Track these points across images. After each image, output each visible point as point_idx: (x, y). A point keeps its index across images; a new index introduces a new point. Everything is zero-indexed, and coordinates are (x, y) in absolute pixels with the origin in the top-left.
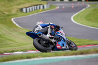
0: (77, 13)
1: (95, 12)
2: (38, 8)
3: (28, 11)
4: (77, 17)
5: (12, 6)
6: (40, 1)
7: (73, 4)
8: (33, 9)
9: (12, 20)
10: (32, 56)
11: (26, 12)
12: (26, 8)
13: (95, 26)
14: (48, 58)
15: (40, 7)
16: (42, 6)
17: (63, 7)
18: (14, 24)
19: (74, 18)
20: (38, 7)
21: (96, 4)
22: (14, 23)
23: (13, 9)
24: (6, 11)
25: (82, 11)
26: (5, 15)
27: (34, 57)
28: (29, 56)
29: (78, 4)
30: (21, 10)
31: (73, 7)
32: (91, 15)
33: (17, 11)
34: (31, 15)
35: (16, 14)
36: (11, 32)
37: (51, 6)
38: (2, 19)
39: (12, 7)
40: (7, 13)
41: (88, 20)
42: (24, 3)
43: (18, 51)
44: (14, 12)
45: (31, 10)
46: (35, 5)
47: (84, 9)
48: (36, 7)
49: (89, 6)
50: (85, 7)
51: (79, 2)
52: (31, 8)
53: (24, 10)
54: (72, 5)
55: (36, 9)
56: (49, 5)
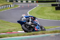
0: (31, 10)
1: (42, 9)
2: (7, 7)
4: (31, 12)
6: (8, 2)
7: (28, 4)
8: (4, 7)
10: (3, 36)
11: (0, 9)
13: (42, 17)
14: (13, 37)
15: (8, 6)
16: (9, 6)
17: (23, 6)
19: (29, 13)
20: (7, 6)
21: (42, 4)
25: (34, 8)
27: (4, 37)
29: (32, 4)
31: (28, 6)
37: (15, 5)
41: (38, 14)
45: (3, 8)
46: (5, 5)
47: (35, 7)
48: (6, 6)
49: (38, 5)
50: (36, 6)
52: (3, 6)
54: (28, 5)
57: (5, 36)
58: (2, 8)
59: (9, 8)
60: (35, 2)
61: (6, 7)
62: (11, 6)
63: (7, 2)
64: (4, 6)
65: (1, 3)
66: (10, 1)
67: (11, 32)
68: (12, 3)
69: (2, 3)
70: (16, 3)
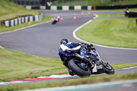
0: (81, 27)
2: (27, 20)
3: (12, 24)
4: (81, 32)
6: (29, 11)
7: (75, 14)
8: (20, 22)
11: (10, 26)
12: (10, 20)
13: (106, 44)
15: (29, 19)
16: (31, 18)
17: (62, 18)
19: (76, 33)
20: (27, 18)
25: (87, 23)
29: (82, 14)
30: (3, 23)
31: (75, 18)
32: (100, 28)
34: (16, 30)
37: (44, 17)
42: (6, 14)
45: (16, 23)
46: (22, 16)
47: (91, 21)
48: (23, 18)
49: (97, 16)
50: (92, 18)
51: (84, 11)
52: (16, 20)
53: (7, 23)
54: (75, 16)
55: (23, 21)
56: (42, 15)
57: (19, 86)
58: (14, 25)
59: (29, 23)
60: (89, 8)
61: (25, 21)
62: (34, 19)
63: (26, 10)
64: (20, 19)
65: (13, 12)
66: (32, 8)
67: (36, 77)
68: (37, 11)
69: (16, 12)
70: (47, 11)
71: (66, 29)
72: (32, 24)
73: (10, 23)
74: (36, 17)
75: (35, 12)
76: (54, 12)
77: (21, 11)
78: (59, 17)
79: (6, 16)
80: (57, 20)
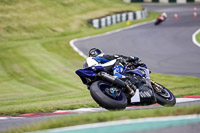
3: (103, 24)
5: (70, 15)
6: (128, 4)
8: (114, 21)
9: (71, 43)
11: (100, 26)
12: (100, 18)
14: (140, 120)
15: (127, 16)
16: (131, 15)
17: (176, 15)
18: (74, 52)
19: (197, 36)
20: (124, 15)
22: (76, 49)
23: (72, 21)
24: (59, 26)
26: (56, 34)
28: (102, 117)
30: (90, 22)
33: (82, 26)
34: (108, 33)
35: (79, 32)
36: (68, 69)
37: (149, 13)
38: (51, 42)
39: (71, 18)
40: (61, 30)
42: (94, 9)
43: (83, 107)
44: (74, 27)
45: (109, 22)
46: (117, 13)
48: (119, 16)
52: (109, 18)
53: (96, 22)
54: (195, 11)
55: (119, 20)
56: (146, 11)
58: (106, 25)
59: (128, 23)
62: (135, 16)
64: (114, 17)
66: (133, 1)
70: (154, 4)
71: (182, 31)
72: (132, 23)
73: (100, 22)
74: (138, 13)
75: (136, 7)
76: (164, 6)
77: (116, 5)
78: (164, 14)
79: (95, 12)
80: (162, 18)
